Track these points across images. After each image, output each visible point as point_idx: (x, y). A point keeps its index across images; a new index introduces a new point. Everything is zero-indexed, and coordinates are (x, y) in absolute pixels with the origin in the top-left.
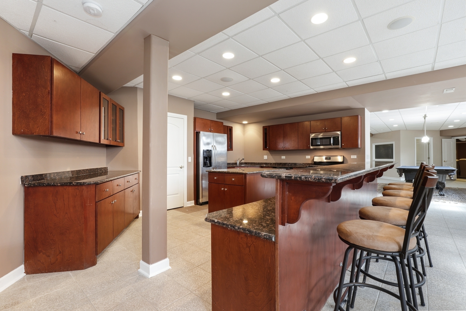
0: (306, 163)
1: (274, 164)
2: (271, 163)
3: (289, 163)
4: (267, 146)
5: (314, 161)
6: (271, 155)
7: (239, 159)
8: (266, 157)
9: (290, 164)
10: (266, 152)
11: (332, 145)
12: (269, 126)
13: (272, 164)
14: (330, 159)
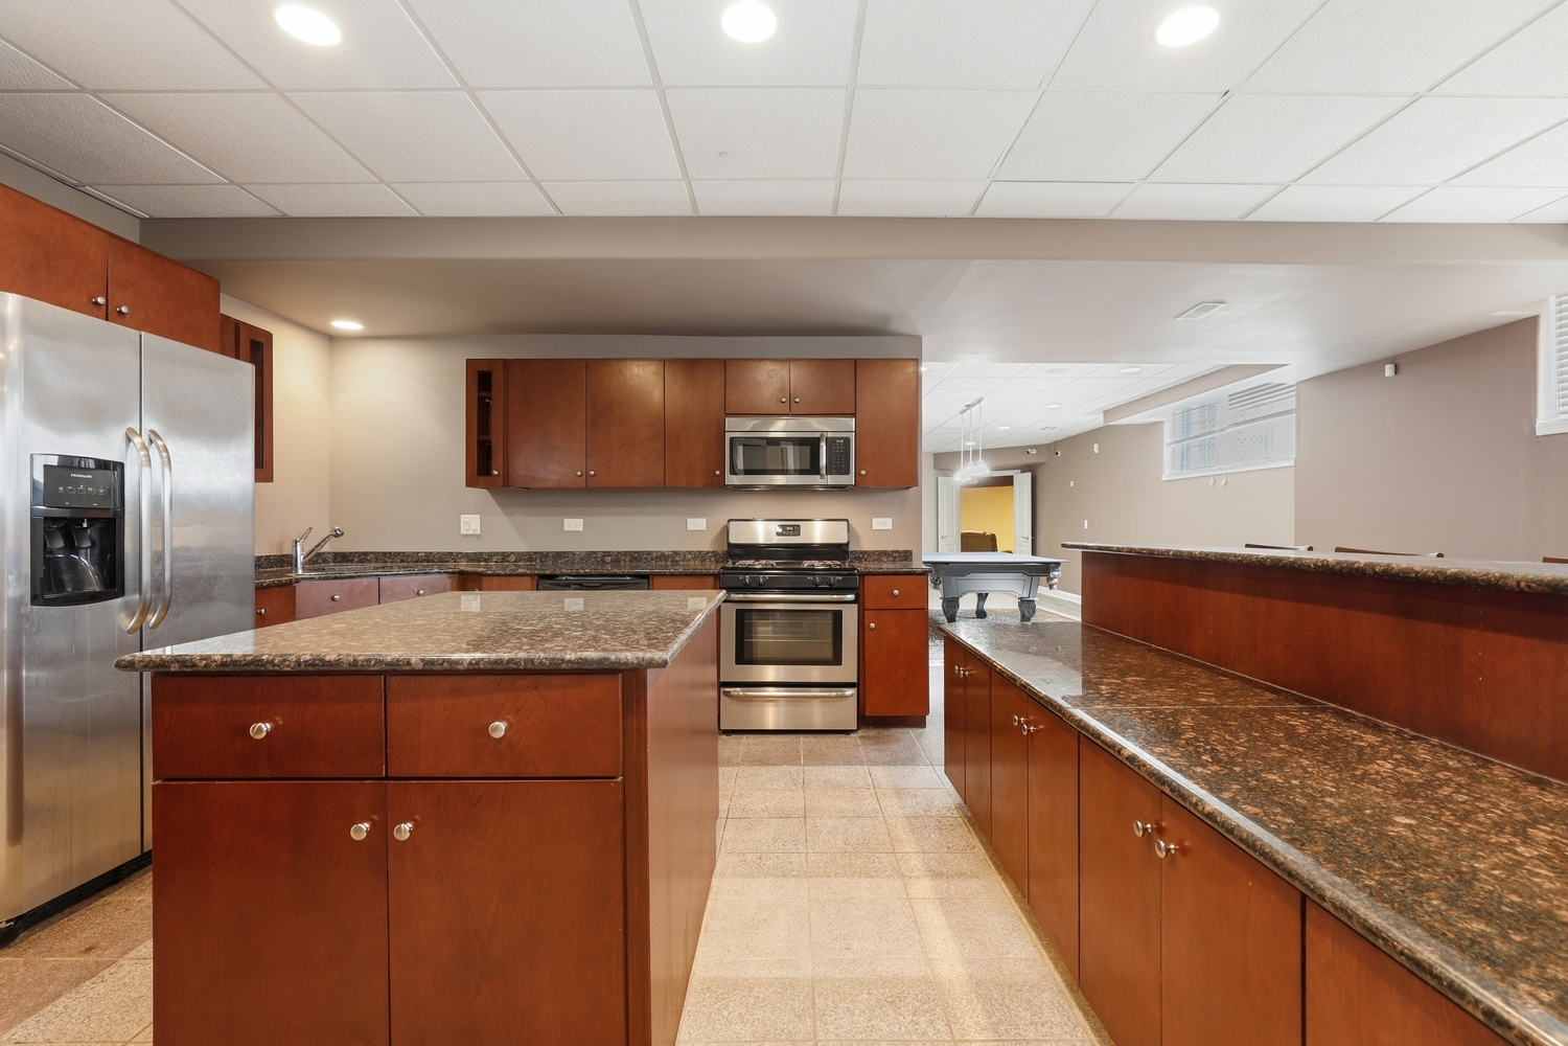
0: (690, 553)
1: (520, 556)
2: (505, 556)
3: (607, 554)
4: (494, 464)
5: (732, 541)
6: (507, 514)
7: (304, 537)
8: (471, 523)
9: (608, 559)
10: (481, 495)
11: (824, 471)
12: (505, 363)
13: (513, 558)
14: (796, 531)
